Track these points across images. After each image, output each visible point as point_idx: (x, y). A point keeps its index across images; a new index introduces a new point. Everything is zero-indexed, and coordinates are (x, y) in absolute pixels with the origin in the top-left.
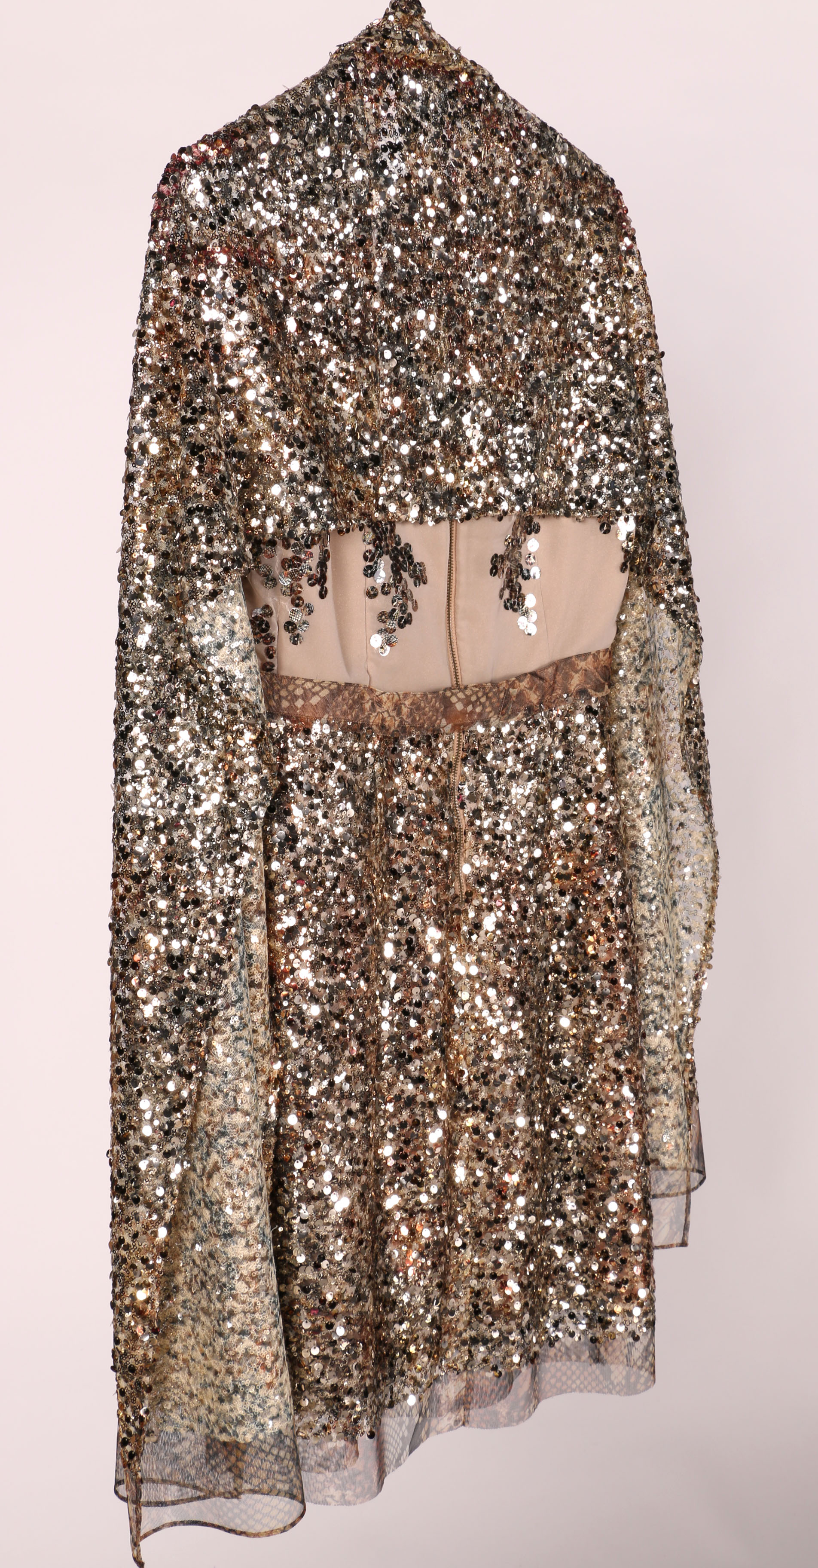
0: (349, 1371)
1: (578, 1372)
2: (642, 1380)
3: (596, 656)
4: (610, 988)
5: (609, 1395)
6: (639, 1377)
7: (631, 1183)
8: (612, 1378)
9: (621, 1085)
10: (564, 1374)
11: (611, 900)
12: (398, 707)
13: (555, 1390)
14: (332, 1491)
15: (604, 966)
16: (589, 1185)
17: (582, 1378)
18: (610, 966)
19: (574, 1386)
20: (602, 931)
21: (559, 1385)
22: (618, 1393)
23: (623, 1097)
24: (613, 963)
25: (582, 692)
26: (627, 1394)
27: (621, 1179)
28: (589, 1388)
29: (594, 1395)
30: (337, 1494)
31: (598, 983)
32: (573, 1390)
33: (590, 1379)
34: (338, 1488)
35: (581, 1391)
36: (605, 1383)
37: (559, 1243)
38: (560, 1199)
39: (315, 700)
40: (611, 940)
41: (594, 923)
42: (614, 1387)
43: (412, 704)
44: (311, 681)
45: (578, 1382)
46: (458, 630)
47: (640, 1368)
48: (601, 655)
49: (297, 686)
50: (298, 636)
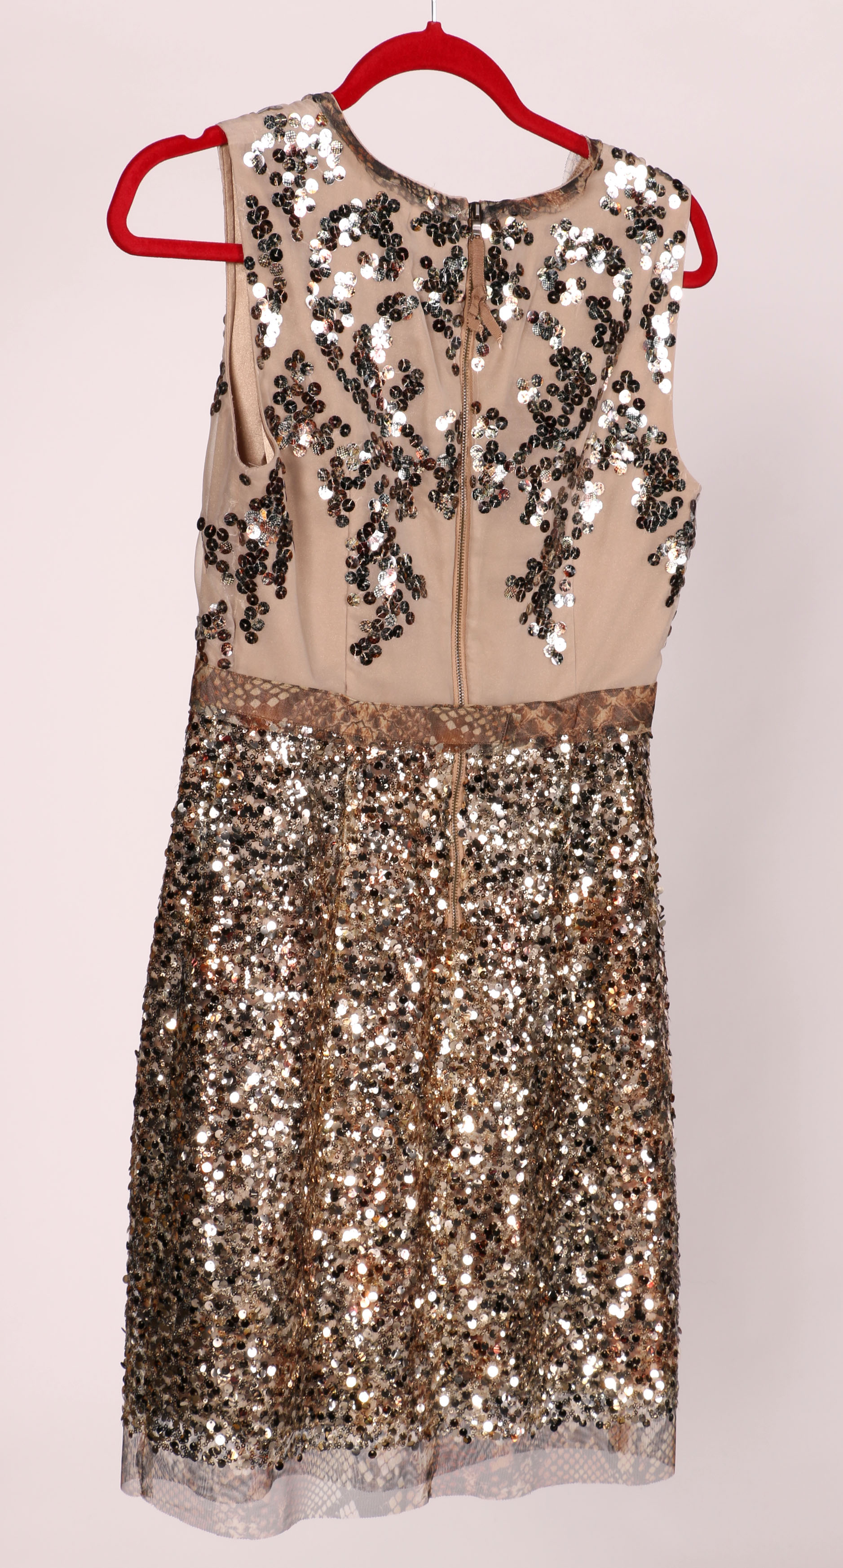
0: (260, 1395)
1: (582, 1461)
2: (652, 1470)
3: (630, 692)
4: (630, 1044)
5: (614, 1485)
6: (649, 1466)
7: (647, 1254)
8: (619, 1466)
9: (639, 1149)
10: (566, 1462)
11: (634, 950)
12: (375, 718)
13: (555, 1479)
14: (235, 1522)
15: (624, 1020)
16: (601, 1257)
17: (586, 1467)
18: (631, 1021)
19: (577, 1476)
20: (623, 982)
21: (560, 1473)
22: (625, 1482)
23: (640, 1161)
24: (634, 1017)
25: (610, 730)
26: (634, 1483)
27: (637, 1250)
28: (593, 1478)
29: (598, 1486)
30: (241, 1527)
31: (618, 1038)
32: (576, 1481)
33: (594, 1468)
34: (242, 1519)
35: (584, 1481)
36: (610, 1472)
37: (567, 1318)
38: (569, 1270)
39: (272, 702)
40: (633, 993)
41: (615, 974)
42: (621, 1476)
43: (393, 716)
44: (269, 682)
45: (581, 1472)
46: (468, 651)
47: (650, 1456)
48: (638, 692)
49: (254, 686)
50: (253, 634)
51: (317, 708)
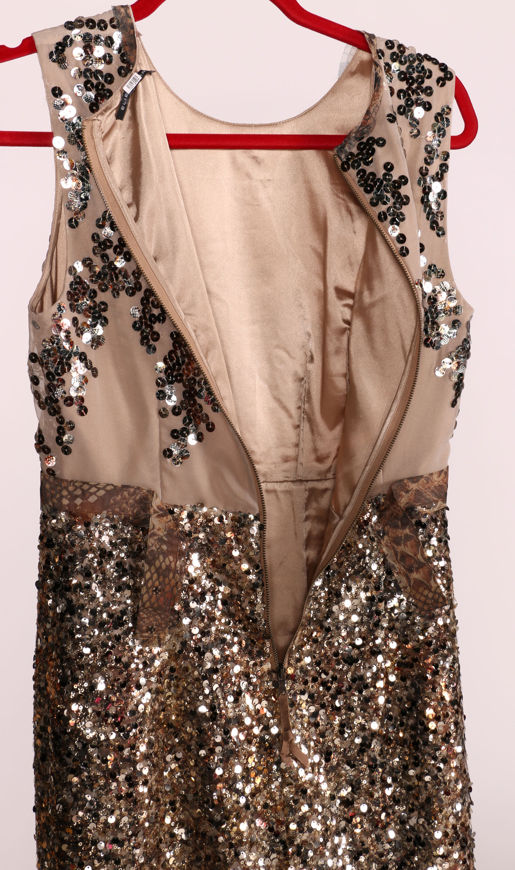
39: (92, 499)
48: (435, 477)
49: (76, 488)
50: (67, 447)
51: (131, 501)
